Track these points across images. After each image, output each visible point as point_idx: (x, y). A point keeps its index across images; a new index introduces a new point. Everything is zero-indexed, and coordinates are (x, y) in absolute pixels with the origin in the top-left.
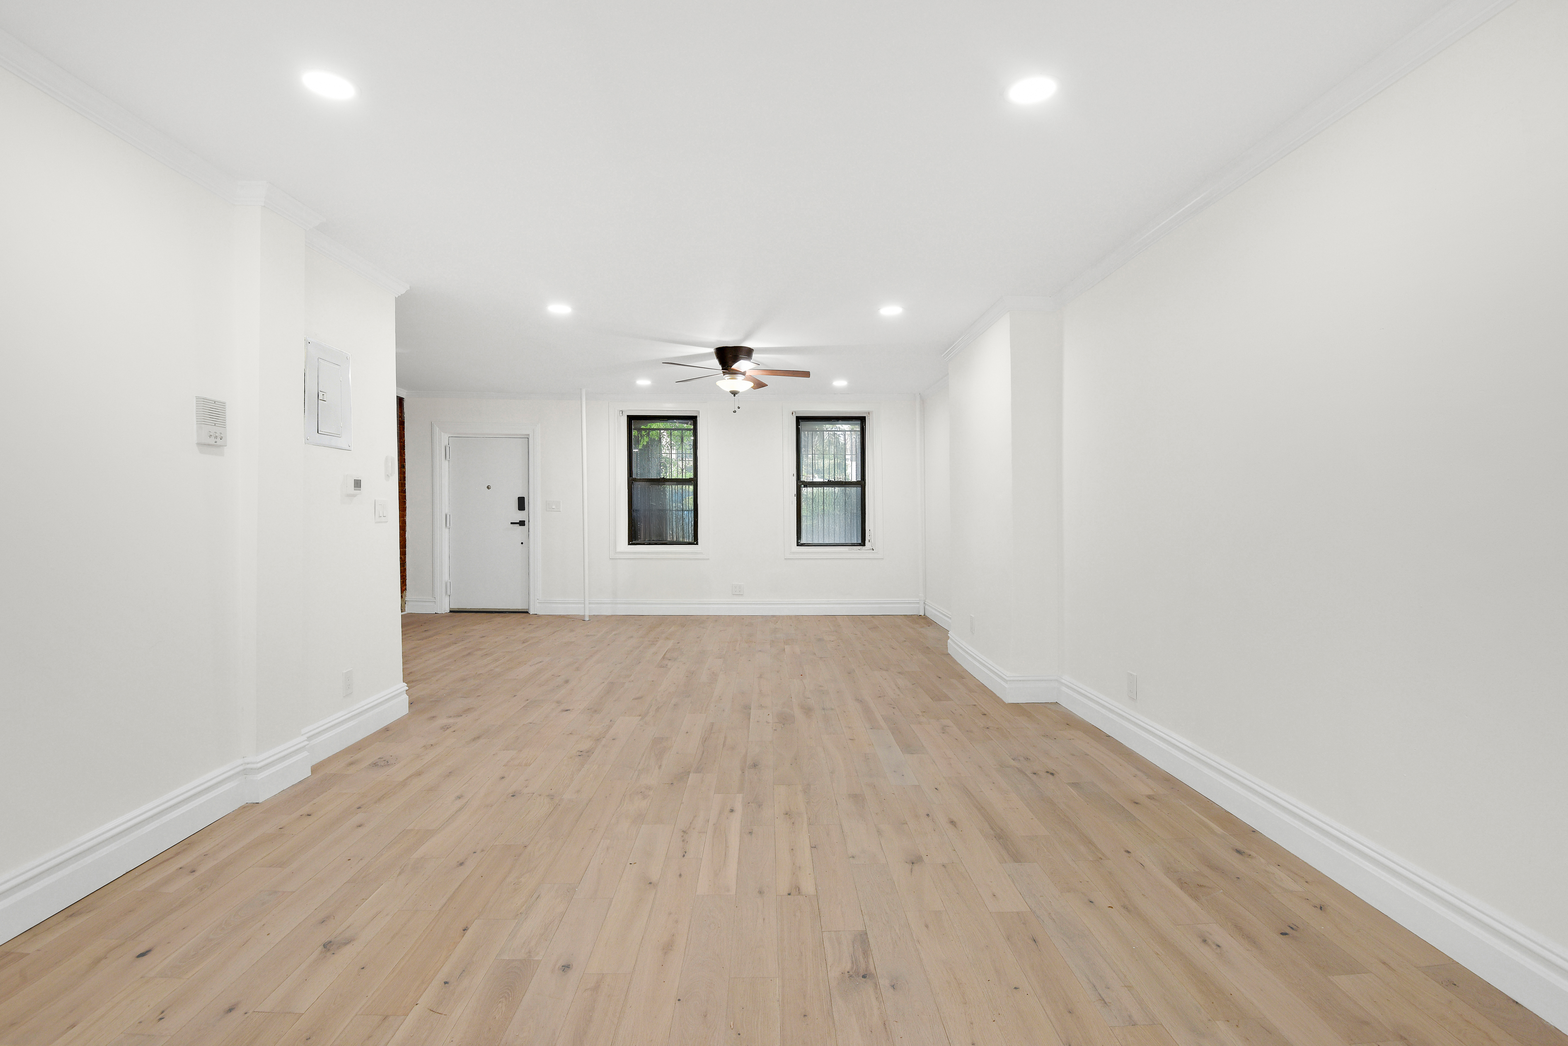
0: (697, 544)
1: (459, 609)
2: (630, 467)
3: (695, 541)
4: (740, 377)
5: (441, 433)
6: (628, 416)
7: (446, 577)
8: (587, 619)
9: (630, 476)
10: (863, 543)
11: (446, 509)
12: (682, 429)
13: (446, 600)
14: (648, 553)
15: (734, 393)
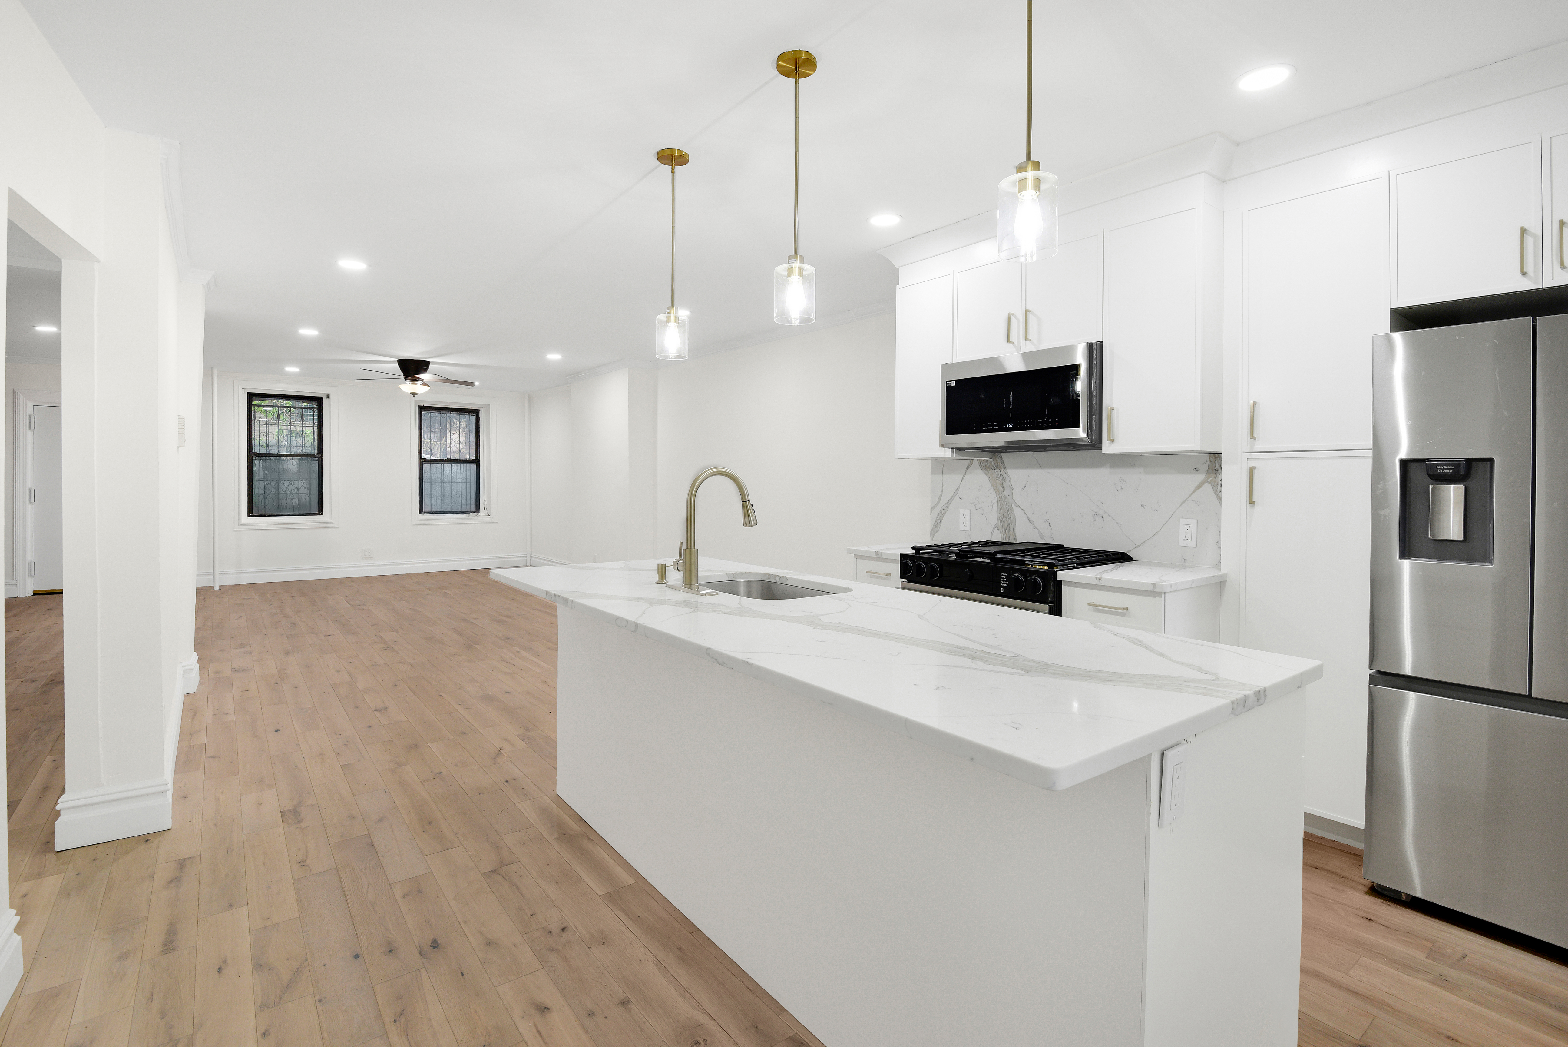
0: (322, 514)
1: (46, 590)
2: (249, 442)
3: (320, 512)
4: (419, 383)
5: (26, 403)
6: (248, 393)
7: (29, 557)
8: (217, 588)
9: (250, 451)
10: (477, 510)
11: (29, 484)
12: (302, 408)
13: (29, 581)
14: (268, 524)
15: (414, 394)
